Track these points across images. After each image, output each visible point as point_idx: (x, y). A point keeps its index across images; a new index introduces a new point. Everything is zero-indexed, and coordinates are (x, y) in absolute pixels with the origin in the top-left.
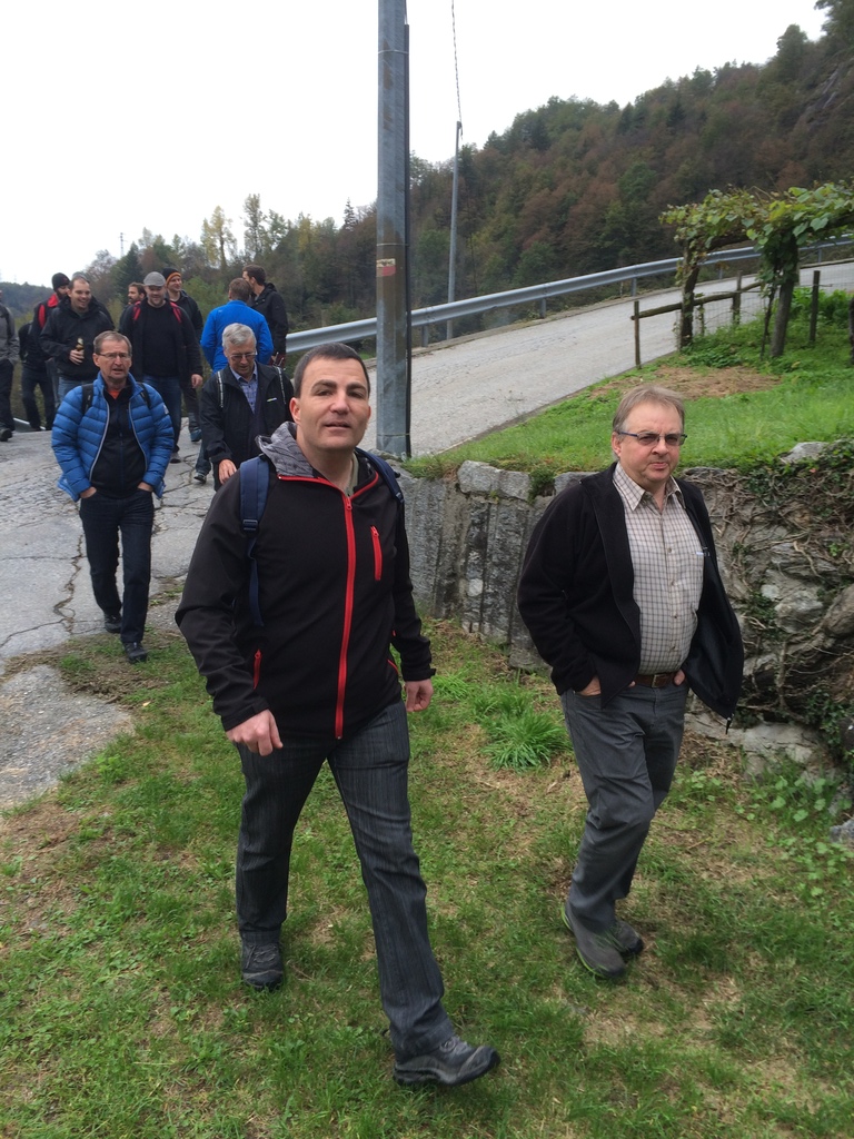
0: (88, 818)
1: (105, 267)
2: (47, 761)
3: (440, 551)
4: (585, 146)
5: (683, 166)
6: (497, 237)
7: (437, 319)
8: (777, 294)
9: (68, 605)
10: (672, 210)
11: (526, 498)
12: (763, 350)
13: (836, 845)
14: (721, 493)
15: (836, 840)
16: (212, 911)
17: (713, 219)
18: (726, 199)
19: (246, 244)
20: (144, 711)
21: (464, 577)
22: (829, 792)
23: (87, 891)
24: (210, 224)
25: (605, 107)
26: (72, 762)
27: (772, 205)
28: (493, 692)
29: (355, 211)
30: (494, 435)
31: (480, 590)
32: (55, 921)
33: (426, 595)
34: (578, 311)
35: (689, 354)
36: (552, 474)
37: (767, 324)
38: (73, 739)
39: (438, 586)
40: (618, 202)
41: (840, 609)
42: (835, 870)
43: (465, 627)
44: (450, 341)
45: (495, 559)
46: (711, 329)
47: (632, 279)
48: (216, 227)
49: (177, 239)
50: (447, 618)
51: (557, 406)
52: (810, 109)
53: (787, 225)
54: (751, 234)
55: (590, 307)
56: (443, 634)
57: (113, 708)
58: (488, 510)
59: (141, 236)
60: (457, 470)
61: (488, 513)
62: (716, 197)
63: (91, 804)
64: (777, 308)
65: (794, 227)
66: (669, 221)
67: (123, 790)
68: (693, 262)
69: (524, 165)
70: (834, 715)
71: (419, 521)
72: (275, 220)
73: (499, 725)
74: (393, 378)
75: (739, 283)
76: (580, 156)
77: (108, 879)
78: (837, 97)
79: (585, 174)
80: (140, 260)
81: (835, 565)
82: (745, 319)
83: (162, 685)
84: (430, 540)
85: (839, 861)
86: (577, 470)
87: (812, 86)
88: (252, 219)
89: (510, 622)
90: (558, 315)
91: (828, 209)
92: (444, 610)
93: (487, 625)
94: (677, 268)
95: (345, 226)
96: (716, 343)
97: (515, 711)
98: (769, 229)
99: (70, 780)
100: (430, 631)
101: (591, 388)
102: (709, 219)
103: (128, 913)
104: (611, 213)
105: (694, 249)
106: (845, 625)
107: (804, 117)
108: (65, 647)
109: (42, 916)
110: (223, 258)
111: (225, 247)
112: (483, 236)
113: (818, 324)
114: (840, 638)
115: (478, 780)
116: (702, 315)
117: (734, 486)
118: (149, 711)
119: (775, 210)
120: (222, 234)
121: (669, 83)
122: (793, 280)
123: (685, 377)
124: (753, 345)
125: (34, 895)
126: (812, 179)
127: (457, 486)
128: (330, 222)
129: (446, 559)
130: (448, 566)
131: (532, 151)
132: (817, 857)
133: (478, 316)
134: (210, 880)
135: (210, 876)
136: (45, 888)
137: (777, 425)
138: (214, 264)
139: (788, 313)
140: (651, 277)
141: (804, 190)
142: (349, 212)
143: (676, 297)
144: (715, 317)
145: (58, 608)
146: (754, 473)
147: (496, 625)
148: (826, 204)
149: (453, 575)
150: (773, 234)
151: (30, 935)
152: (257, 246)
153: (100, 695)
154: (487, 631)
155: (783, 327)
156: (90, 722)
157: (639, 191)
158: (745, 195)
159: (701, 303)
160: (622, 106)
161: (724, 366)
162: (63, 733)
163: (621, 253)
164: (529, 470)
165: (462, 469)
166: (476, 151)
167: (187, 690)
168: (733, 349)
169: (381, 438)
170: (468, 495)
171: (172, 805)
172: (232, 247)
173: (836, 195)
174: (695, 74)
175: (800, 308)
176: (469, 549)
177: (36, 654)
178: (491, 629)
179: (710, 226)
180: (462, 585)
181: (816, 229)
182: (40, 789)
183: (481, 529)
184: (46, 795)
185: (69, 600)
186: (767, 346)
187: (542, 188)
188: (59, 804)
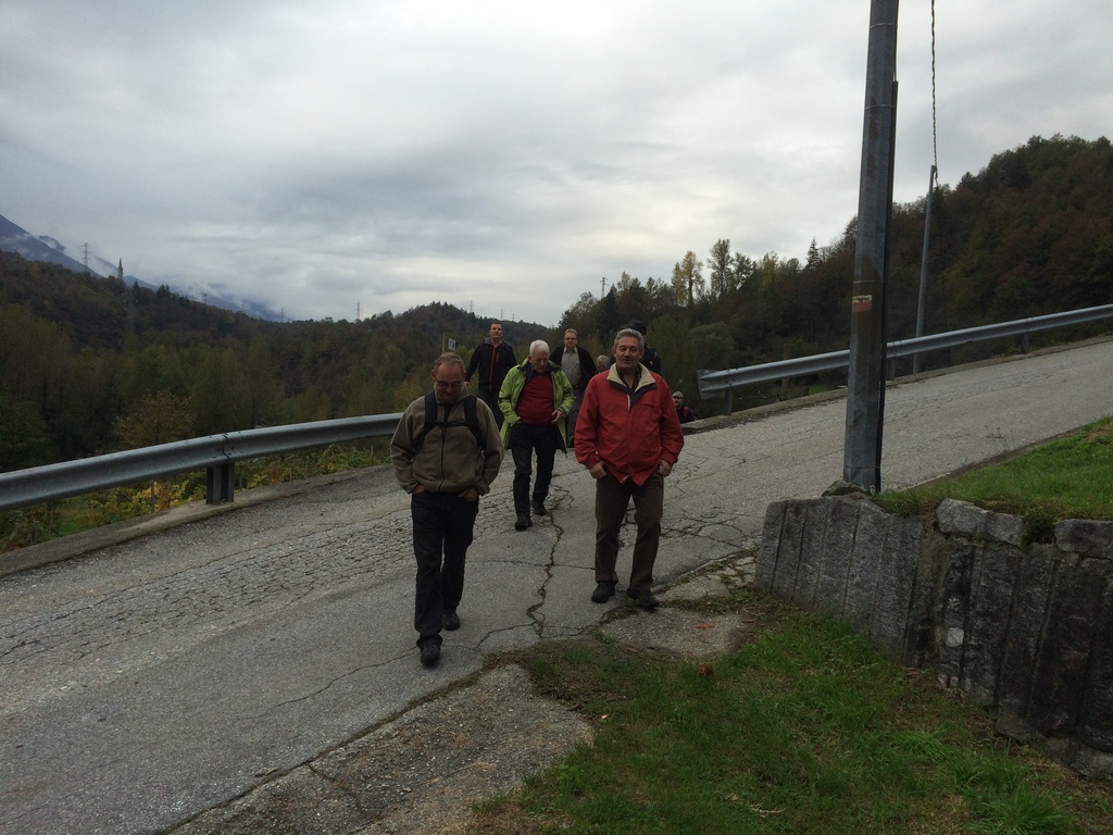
0: (548, 826)
1: (587, 307)
2: (514, 760)
3: (913, 594)
4: (1070, 182)
6: (970, 273)
7: (904, 353)
9: (539, 609)
11: (1018, 544)
19: (713, 285)
20: (602, 724)
21: (942, 624)
24: (681, 268)
26: (535, 765)
28: (978, 760)
29: (820, 253)
30: (972, 473)
31: (960, 640)
33: (896, 639)
36: (1051, 520)
38: (537, 742)
39: (910, 631)
43: (941, 681)
44: (918, 376)
45: (979, 607)
48: (687, 269)
49: (651, 281)
51: (1045, 445)
56: (915, 685)
57: (573, 716)
58: (972, 553)
59: (620, 279)
60: (936, 508)
61: (972, 557)
63: (551, 812)
67: (580, 803)
69: (1001, 203)
71: (890, 559)
72: (741, 263)
73: (985, 800)
74: (865, 410)
76: (1065, 192)
79: (1071, 209)
80: (617, 300)
83: (620, 699)
84: (902, 580)
86: (1082, 517)
88: (719, 262)
89: (997, 682)
93: (968, 681)
95: (808, 266)
97: (1005, 786)
99: (532, 783)
100: (900, 679)
101: (1088, 428)
104: (1102, 247)
108: (535, 649)
110: (691, 297)
111: (693, 288)
112: (953, 273)
118: (606, 724)
120: (692, 276)
127: (936, 525)
128: (794, 262)
129: (921, 602)
130: (922, 610)
131: (1011, 189)
133: (946, 351)
138: (682, 303)
142: (813, 253)
145: (531, 611)
147: (980, 683)
149: (929, 621)
152: (723, 286)
153: (563, 701)
154: (967, 689)
156: (553, 727)
162: (528, 733)
164: (1023, 513)
165: (941, 508)
166: (948, 192)
167: (644, 708)
169: (849, 470)
170: (948, 535)
172: (699, 287)
176: (948, 594)
177: (510, 653)
178: (974, 686)
180: (938, 632)
182: (506, 788)
183: (962, 573)
184: (511, 795)
185: (540, 605)
187: (1021, 225)
188: (522, 806)
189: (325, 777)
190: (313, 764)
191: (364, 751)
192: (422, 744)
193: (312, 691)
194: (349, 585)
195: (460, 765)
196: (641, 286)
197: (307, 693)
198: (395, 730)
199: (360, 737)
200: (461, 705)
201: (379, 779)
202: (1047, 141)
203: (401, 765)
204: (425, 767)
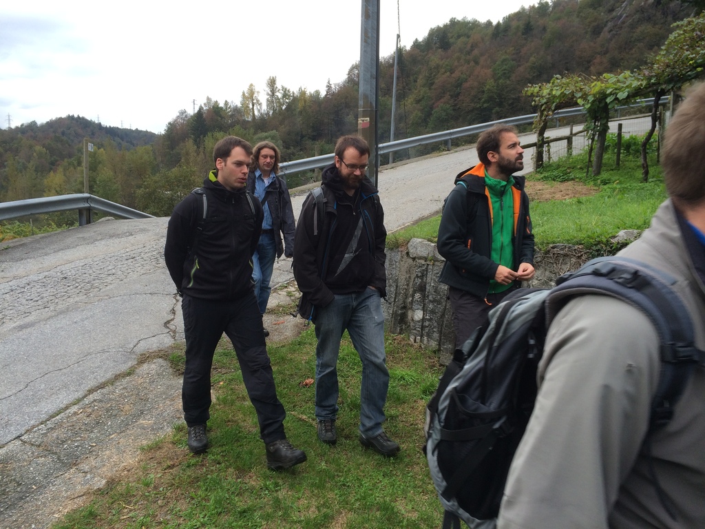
1: (184, 120)
2: (164, 417)
3: (396, 294)
4: (472, 46)
5: (532, 59)
6: (418, 101)
7: (385, 151)
8: (596, 138)
9: (172, 322)
10: (531, 87)
12: (588, 172)
14: (573, 260)
16: (270, 511)
17: (557, 92)
18: (564, 80)
19: (267, 106)
20: (220, 387)
21: (411, 308)
23: (194, 496)
24: (246, 94)
25: (484, 24)
26: (179, 418)
27: (593, 84)
28: (432, 380)
29: (333, 86)
31: (421, 317)
32: (176, 514)
33: (388, 319)
34: (470, 147)
35: (541, 173)
37: (590, 156)
38: (179, 404)
39: (394, 314)
40: (492, 80)
43: (412, 340)
44: (393, 165)
45: (430, 298)
46: (555, 158)
48: (250, 96)
49: (226, 103)
50: (400, 333)
52: (610, 24)
53: (603, 96)
54: (579, 101)
56: (398, 343)
58: (427, 268)
59: (205, 101)
60: (407, 244)
61: (427, 270)
62: (558, 79)
64: (596, 146)
65: (606, 98)
66: (529, 94)
68: (543, 118)
69: (435, 58)
72: (285, 92)
75: (572, 130)
76: (469, 53)
77: (206, 490)
78: (627, 17)
79: (472, 64)
80: (204, 115)
82: (575, 152)
83: (230, 372)
87: (611, 10)
88: (271, 91)
89: (440, 337)
90: (458, 149)
91: (627, 87)
92: (399, 328)
93: (425, 338)
94: (534, 120)
95: (326, 95)
96: (558, 166)
98: (591, 99)
99: (179, 429)
100: (390, 341)
102: (554, 93)
103: (220, 510)
104: (488, 87)
105: (544, 110)
107: (606, 29)
108: (171, 348)
109: (168, 511)
110: (254, 114)
111: (255, 108)
112: (409, 101)
113: (621, 155)
116: (549, 150)
117: (582, 255)
118: (223, 388)
119: (596, 87)
120: (253, 100)
121: (523, 9)
122: (606, 128)
123: (540, 187)
124: (581, 168)
125: (162, 498)
126: (614, 66)
127: (408, 253)
128: (318, 92)
129: (400, 297)
130: (401, 302)
131: (440, 50)
134: (267, 492)
135: (267, 489)
136: (168, 494)
137: (606, 219)
138: (248, 118)
139: (603, 149)
141: (612, 75)
142: (329, 87)
143: (533, 138)
144: (557, 151)
145: (167, 324)
146: (594, 248)
147: (431, 339)
148: (627, 84)
149: (404, 307)
150: (593, 101)
151: (161, 523)
152: (274, 107)
154: (425, 342)
155: (600, 157)
157: (505, 73)
158: (576, 78)
159: (548, 142)
161: (563, 181)
162: (173, 400)
163: (494, 111)
165: (410, 243)
166: (406, 51)
168: (569, 171)
170: (414, 259)
172: (259, 107)
173: (633, 78)
174: (539, 4)
175: (609, 146)
176: (415, 292)
177: (155, 352)
178: (428, 341)
179: (554, 96)
180: (410, 313)
181: (621, 98)
182: (161, 435)
183: (422, 279)
184: (165, 438)
185: (172, 320)
186: (590, 169)
187: (446, 72)
188: (174, 443)
189: (32, 445)
190: (23, 438)
191: (59, 425)
192: (100, 416)
193: (14, 391)
194: (31, 318)
195: (127, 425)
196: (220, 106)
197: (10, 393)
198: (80, 409)
199: (55, 417)
200: (124, 388)
201: (72, 441)
202: (459, 21)
203: (87, 430)
204: (104, 429)
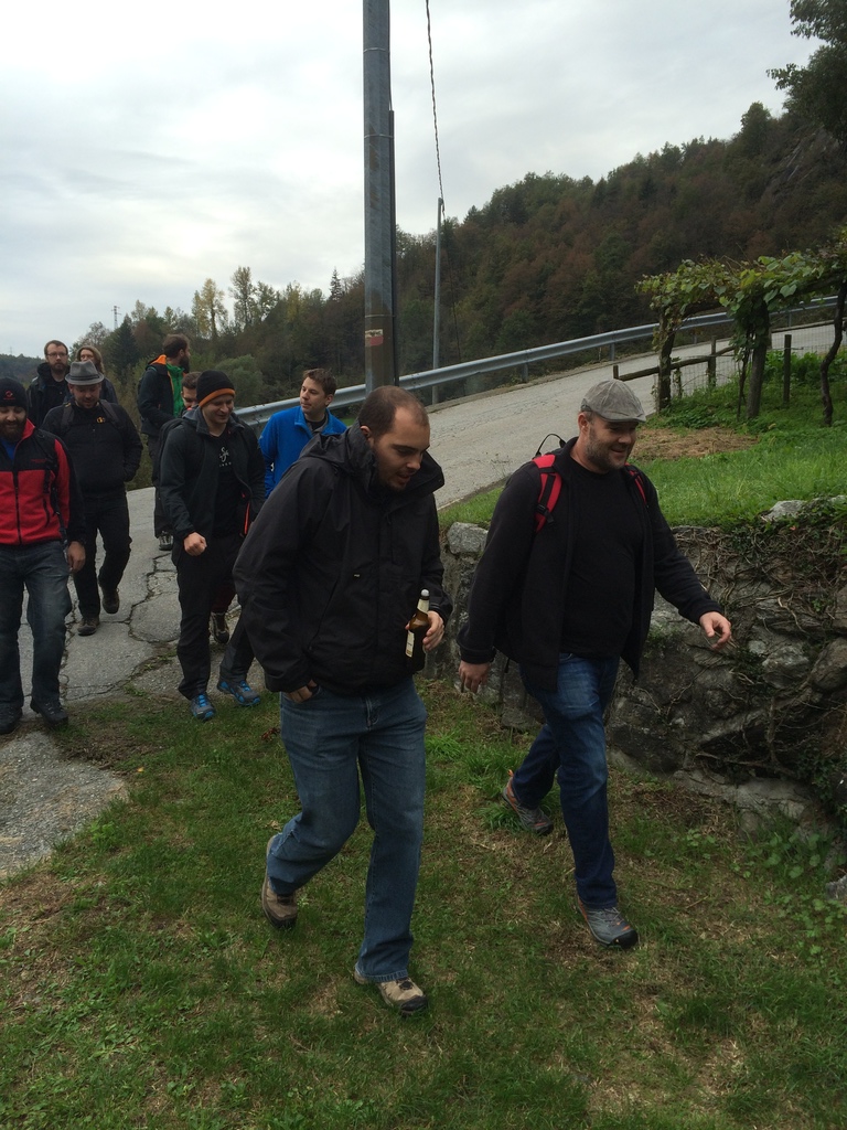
0: (82, 887)
1: (99, 339)
2: (41, 829)
4: (561, 218)
5: (656, 237)
6: (479, 306)
7: (422, 385)
8: (751, 356)
10: (648, 279)
12: (739, 412)
13: (832, 901)
14: (705, 551)
15: (832, 897)
16: (208, 982)
17: (687, 287)
18: (698, 268)
19: (236, 316)
20: (138, 777)
22: (822, 847)
23: (82, 963)
24: (201, 297)
25: (579, 182)
26: (65, 831)
27: (743, 274)
28: (486, 751)
29: (342, 283)
30: (481, 496)
32: (49, 995)
34: (559, 376)
35: (668, 416)
37: (742, 386)
38: (66, 807)
40: (595, 271)
41: (826, 664)
42: (833, 927)
43: (457, 687)
44: (436, 406)
46: (689, 391)
47: (610, 344)
48: (208, 298)
49: (169, 311)
50: (439, 677)
52: (775, 182)
53: (757, 292)
54: (723, 301)
55: (571, 372)
56: (435, 694)
57: (106, 774)
59: (134, 308)
60: (446, 532)
62: (689, 266)
63: (85, 873)
64: (751, 371)
65: (764, 294)
66: (645, 290)
67: (118, 858)
68: (668, 328)
69: (504, 238)
70: (825, 769)
72: (264, 292)
75: (714, 347)
76: (557, 229)
77: (103, 951)
78: (801, 169)
79: (562, 245)
80: (133, 332)
81: (819, 620)
82: (720, 382)
83: (156, 750)
85: (836, 918)
87: (777, 160)
88: (242, 291)
89: (501, 681)
90: (540, 379)
91: (796, 276)
92: (436, 670)
94: (653, 334)
95: (331, 297)
96: (694, 404)
98: (740, 296)
99: (63, 849)
102: (683, 287)
103: (123, 985)
104: (588, 282)
105: (669, 316)
106: (832, 679)
107: (769, 190)
110: (214, 329)
111: (216, 319)
112: (466, 305)
113: (791, 385)
114: (826, 693)
115: (474, 841)
116: (679, 378)
117: (717, 544)
118: (143, 777)
119: (746, 278)
120: (213, 306)
121: (640, 158)
122: (765, 343)
123: (665, 438)
124: (729, 406)
125: (28, 967)
126: (779, 248)
127: (447, 547)
128: (317, 293)
131: (511, 225)
132: (814, 915)
133: (462, 382)
134: (205, 950)
135: (206, 945)
136: (39, 960)
137: (757, 484)
138: (205, 335)
139: (762, 376)
140: (628, 342)
141: (772, 259)
142: (335, 283)
143: (653, 361)
144: (692, 380)
146: (736, 531)
148: (795, 272)
150: (744, 301)
151: (23, 1010)
152: (247, 317)
153: (94, 761)
155: (758, 389)
156: (84, 789)
157: (614, 260)
158: (716, 264)
159: (678, 367)
160: (596, 181)
161: (702, 427)
162: (57, 801)
163: (599, 320)
165: (451, 531)
166: (457, 225)
167: (181, 755)
168: (710, 411)
170: (457, 556)
171: (167, 873)
172: (222, 318)
173: (804, 263)
174: (664, 150)
175: (773, 370)
177: (31, 721)
179: (684, 294)
181: (786, 295)
182: (34, 858)
184: (39, 865)
186: (743, 407)
187: (521, 259)
188: (53, 873)
196: (159, 316)
202: (540, 178)
